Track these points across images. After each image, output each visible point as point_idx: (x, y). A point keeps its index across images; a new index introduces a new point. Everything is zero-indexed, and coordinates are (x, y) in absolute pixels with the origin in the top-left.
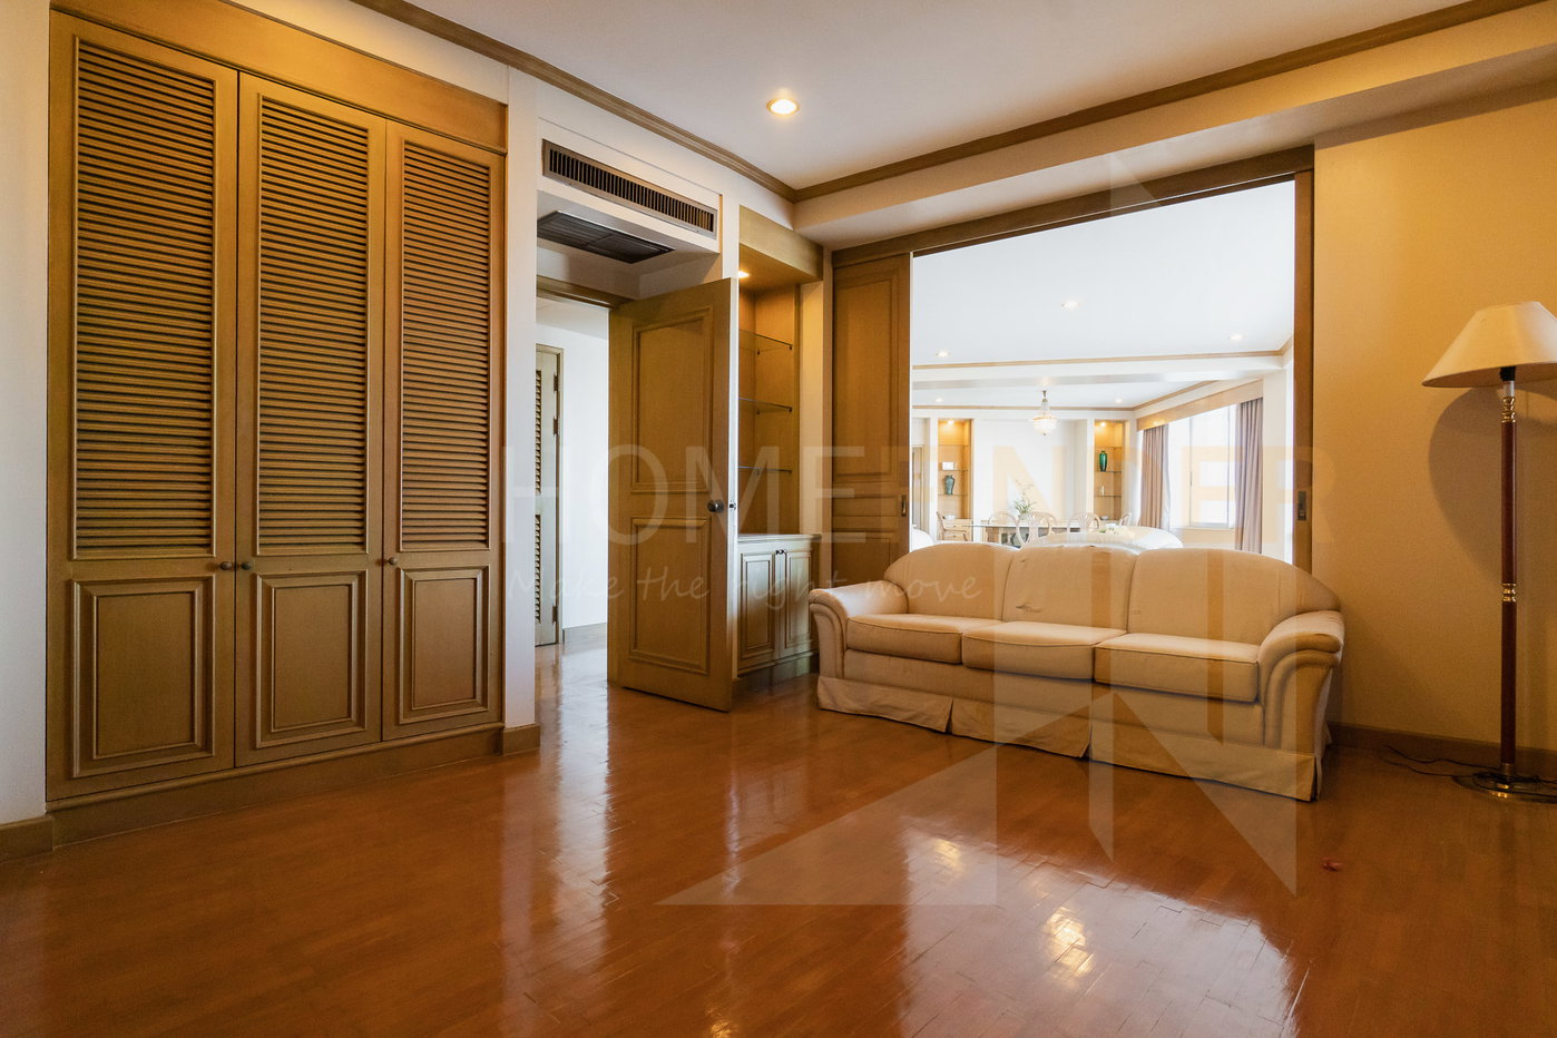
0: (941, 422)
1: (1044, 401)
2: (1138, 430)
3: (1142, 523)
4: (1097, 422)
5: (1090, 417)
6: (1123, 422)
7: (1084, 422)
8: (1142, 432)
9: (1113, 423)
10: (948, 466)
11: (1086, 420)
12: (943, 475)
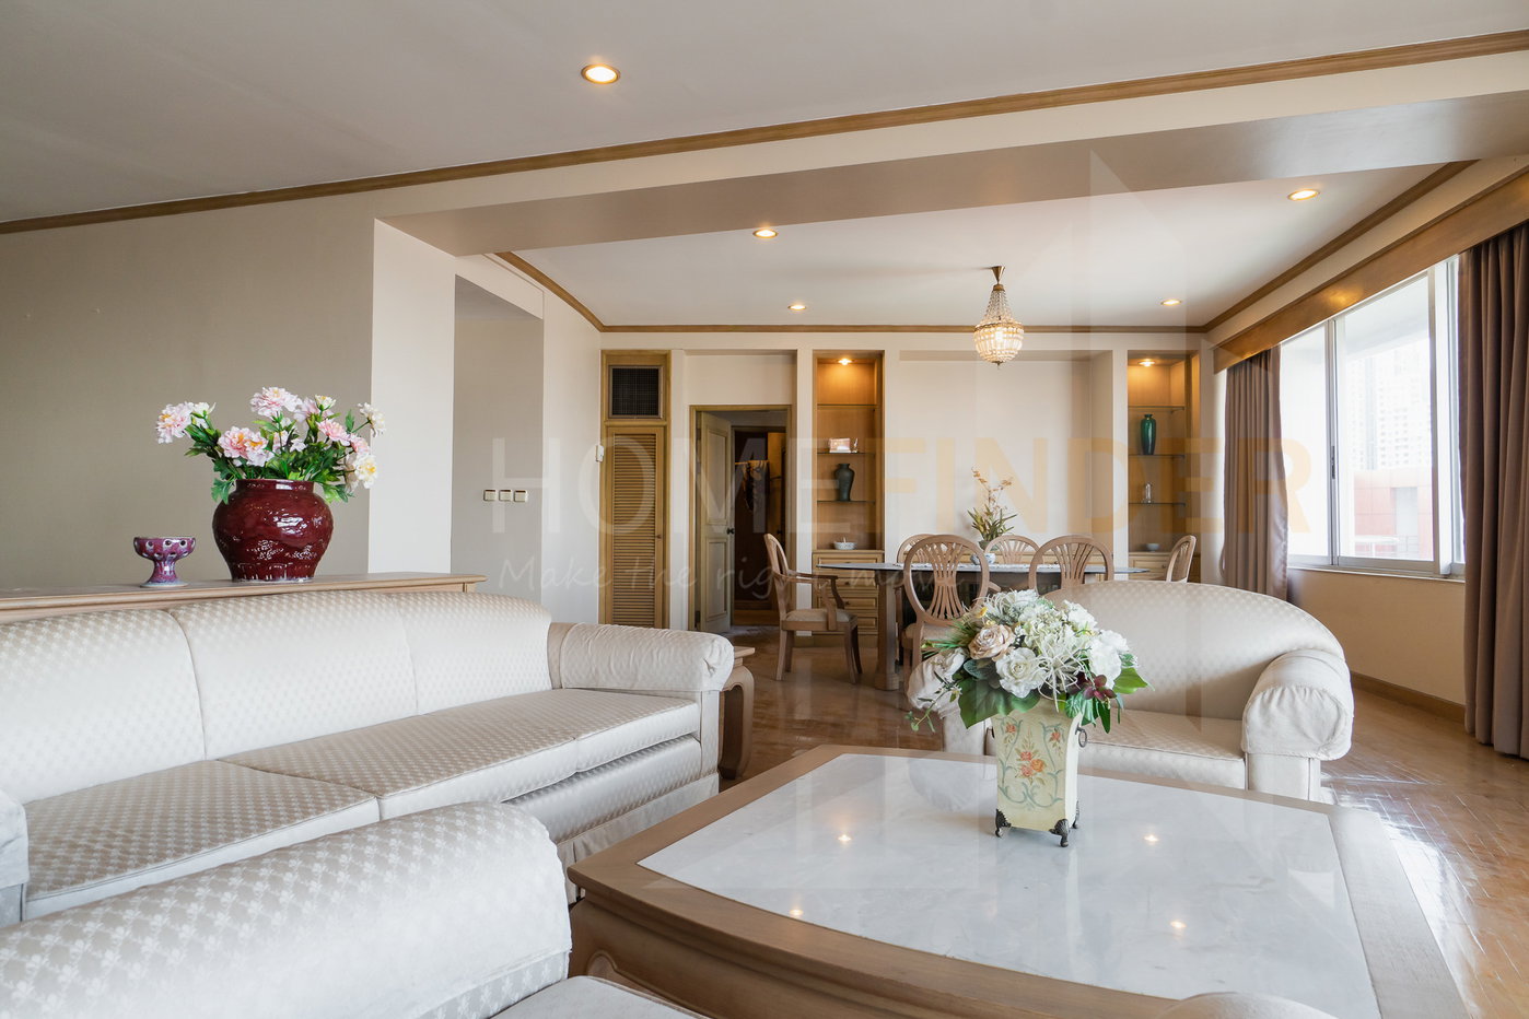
0: (823, 361)
1: (997, 289)
2: (1217, 371)
3: (1229, 580)
4: (1134, 357)
5: (1119, 346)
6: (1188, 358)
7: (1107, 355)
8: (1223, 375)
9: (1167, 360)
10: (841, 446)
11: (1109, 353)
12: (832, 464)
